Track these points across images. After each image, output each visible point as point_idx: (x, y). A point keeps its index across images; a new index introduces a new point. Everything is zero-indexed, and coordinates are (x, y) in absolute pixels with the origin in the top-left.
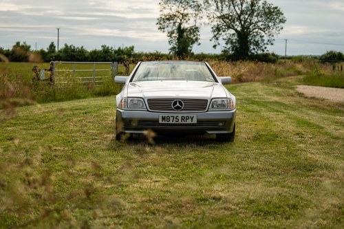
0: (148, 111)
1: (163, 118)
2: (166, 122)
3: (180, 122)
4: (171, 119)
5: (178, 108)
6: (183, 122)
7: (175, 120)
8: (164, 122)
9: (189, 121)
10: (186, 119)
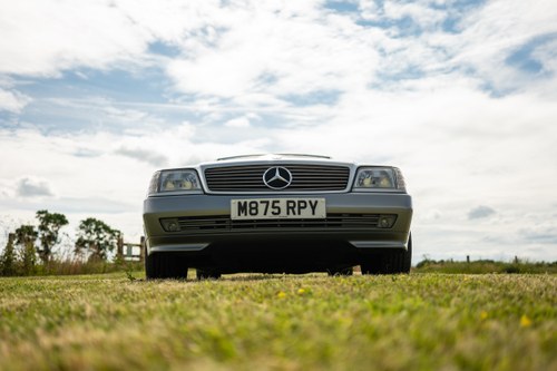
0: (205, 193)
1: (242, 208)
2: (249, 217)
3: (283, 215)
4: (262, 208)
5: (278, 184)
6: (291, 216)
7: (270, 210)
8: (243, 217)
9: (306, 214)
10: (300, 208)
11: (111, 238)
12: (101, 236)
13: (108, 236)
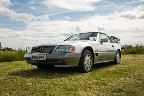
0: (31, 53)
4: (35, 57)
5: (40, 51)
8: (33, 59)
10: (41, 58)
11: (117, 41)
12: (115, 40)
13: (117, 40)
